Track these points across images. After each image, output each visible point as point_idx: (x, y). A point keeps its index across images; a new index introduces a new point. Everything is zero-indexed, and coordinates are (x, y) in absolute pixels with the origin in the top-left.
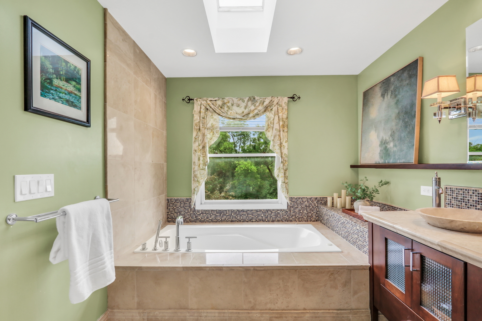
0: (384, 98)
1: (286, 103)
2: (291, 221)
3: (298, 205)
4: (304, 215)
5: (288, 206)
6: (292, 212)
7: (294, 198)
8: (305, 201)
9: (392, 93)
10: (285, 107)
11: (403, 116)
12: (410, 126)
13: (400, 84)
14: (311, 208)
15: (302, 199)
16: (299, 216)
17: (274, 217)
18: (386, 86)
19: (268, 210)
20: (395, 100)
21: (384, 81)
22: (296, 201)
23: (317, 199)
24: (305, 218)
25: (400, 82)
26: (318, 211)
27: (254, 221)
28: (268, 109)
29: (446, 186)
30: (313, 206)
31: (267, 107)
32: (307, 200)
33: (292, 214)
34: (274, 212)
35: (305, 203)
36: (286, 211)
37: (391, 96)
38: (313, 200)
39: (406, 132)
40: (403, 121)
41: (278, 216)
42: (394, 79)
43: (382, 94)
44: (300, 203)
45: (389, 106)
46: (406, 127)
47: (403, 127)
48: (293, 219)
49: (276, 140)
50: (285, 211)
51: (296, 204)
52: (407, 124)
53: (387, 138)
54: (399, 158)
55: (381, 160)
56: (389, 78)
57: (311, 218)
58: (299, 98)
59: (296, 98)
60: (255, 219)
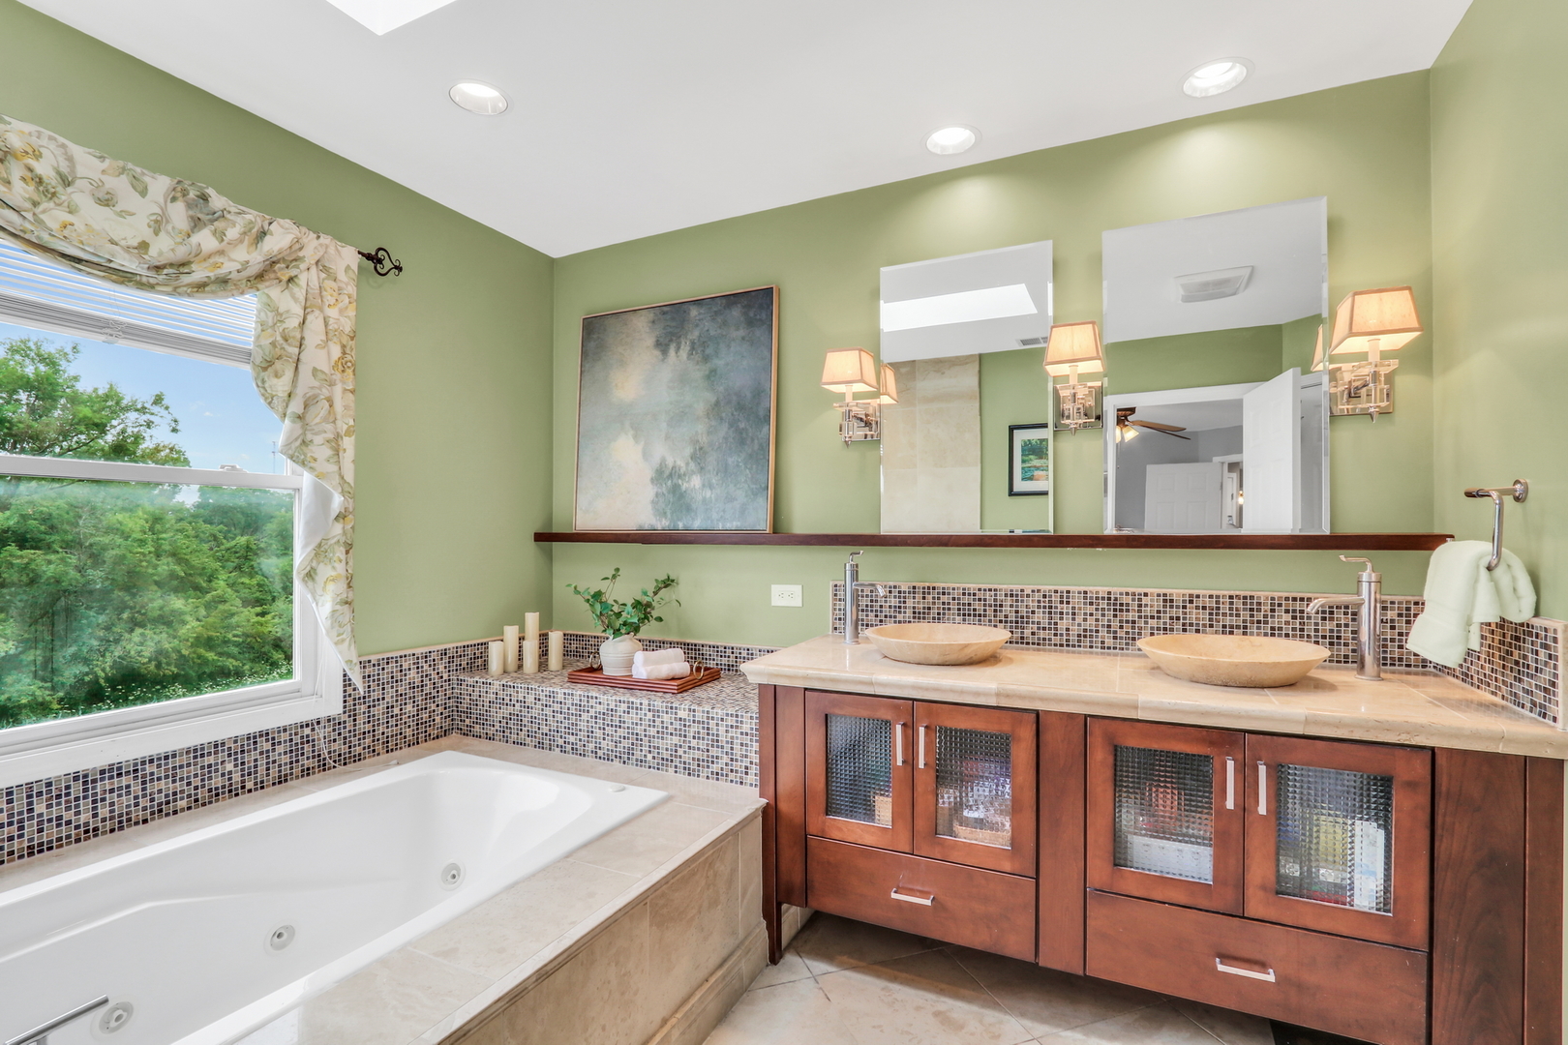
0: (665, 353)
1: (350, 272)
2: (358, 758)
3: (383, 689)
4: (405, 723)
5: (345, 702)
6: (361, 719)
7: (369, 661)
8: (410, 669)
9: (693, 348)
10: (347, 284)
11: (732, 415)
12: (753, 440)
13: (719, 331)
14: (427, 690)
15: (397, 662)
16: (386, 730)
17: (285, 759)
18: (674, 324)
19: (252, 739)
20: (705, 369)
21: (665, 309)
22: (379, 675)
23: (445, 654)
24: (408, 732)
25: (720, 328)
26: (449, 698)
27: (182, 810)
28: (274, 272)
29: (836, 583)
30: (434, 683)
31: (274, 259)
32: (414, 664)
33: (362, 727)
34: (284, 736)
35: (407, 677)
36: (339, 724)
37: (692, 354)
38: (434, 660)
39: (743, 455)
40: (731, 426)
41: (303, 754)
42: (700, 314)
43: (658, 341)
44: (392, 677)
45: (682, 379)
46: (742, 442)
47: (731, 440)
48: (364, 749)
49: (317, 420)
50: (334, 725)
51: (378, 685)
52: (744, 435)
53: (681, 463)
54: (721, 517)
55: (661, 521)
56: (685, 307)
57: (428, 729)
58: (396, 267)
59: (387, 264)
60: (189, 796)
